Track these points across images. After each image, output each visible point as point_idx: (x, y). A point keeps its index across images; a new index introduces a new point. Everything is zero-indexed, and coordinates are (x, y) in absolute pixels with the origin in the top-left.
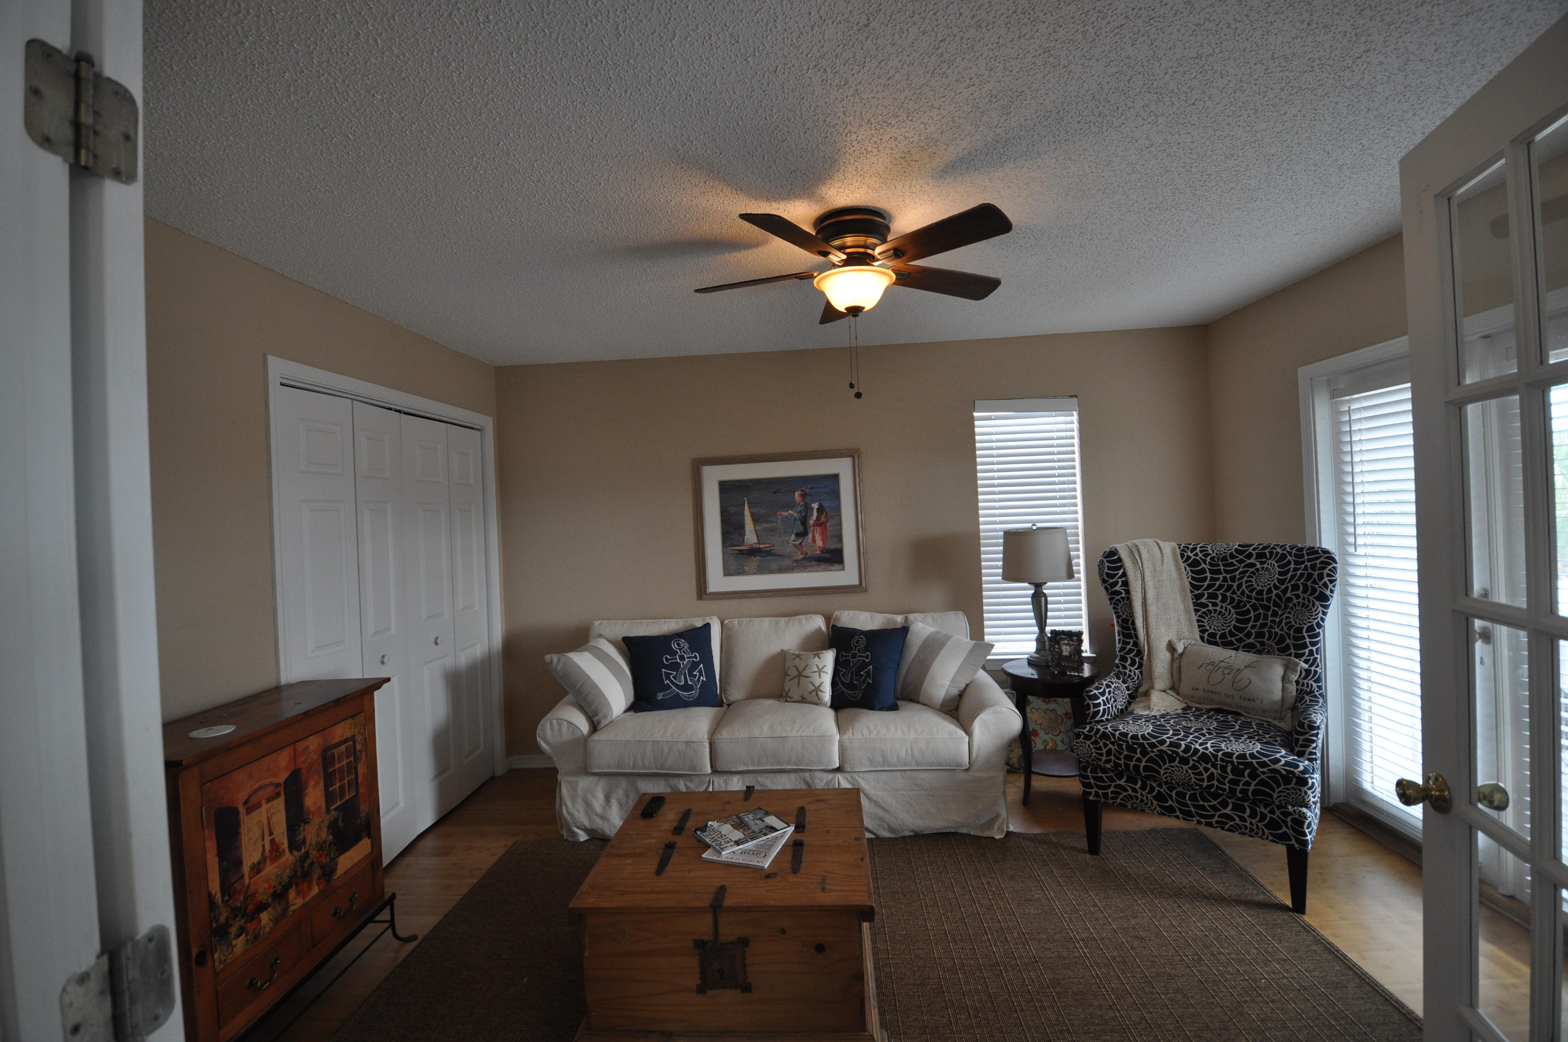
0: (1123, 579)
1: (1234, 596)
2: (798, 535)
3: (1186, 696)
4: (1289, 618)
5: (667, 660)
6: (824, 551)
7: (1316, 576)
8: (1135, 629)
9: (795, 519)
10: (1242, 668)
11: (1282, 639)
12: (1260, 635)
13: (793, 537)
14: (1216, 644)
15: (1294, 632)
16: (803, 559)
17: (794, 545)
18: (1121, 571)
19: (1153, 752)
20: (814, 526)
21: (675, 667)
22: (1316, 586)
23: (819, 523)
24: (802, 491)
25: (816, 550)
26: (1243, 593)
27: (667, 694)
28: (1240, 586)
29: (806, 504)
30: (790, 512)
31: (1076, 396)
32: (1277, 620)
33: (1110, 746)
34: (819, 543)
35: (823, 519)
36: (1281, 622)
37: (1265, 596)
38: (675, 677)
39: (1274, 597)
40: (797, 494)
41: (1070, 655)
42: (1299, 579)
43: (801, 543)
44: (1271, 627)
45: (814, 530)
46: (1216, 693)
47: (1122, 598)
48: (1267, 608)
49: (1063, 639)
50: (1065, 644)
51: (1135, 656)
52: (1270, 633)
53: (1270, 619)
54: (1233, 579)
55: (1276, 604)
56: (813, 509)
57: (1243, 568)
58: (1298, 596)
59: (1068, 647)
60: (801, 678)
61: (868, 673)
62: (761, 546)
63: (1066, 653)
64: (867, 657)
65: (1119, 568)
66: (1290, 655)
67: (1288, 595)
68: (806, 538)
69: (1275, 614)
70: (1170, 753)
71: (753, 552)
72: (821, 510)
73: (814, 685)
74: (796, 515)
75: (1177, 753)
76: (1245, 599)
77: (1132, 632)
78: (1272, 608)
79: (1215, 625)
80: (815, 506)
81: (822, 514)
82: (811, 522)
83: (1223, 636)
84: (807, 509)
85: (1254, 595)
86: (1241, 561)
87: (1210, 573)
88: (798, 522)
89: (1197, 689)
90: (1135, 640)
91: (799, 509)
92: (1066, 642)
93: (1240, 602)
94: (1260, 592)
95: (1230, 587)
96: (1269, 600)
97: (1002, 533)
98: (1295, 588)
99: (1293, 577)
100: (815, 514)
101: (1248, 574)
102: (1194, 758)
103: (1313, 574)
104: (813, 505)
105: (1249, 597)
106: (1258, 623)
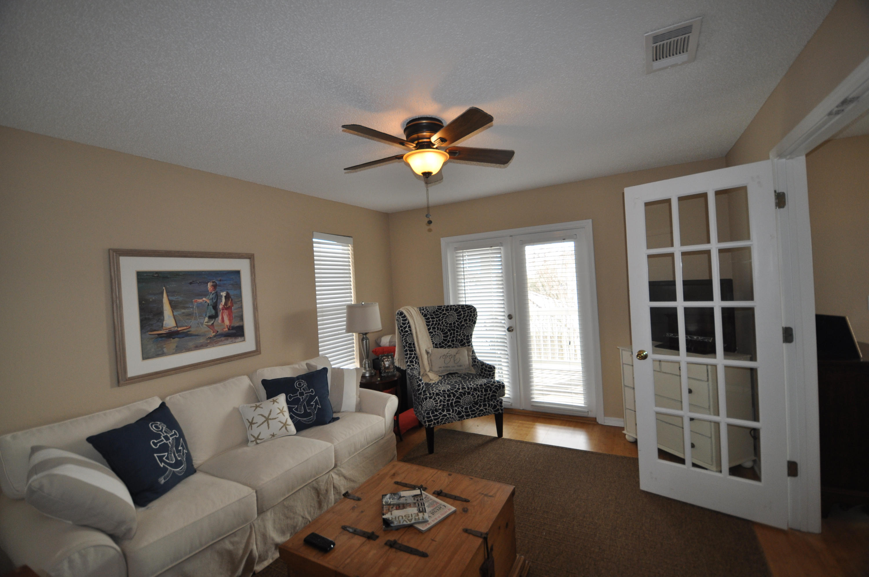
0: (409, 325)
1: (441, 327)
2: (211, 317)
3: (436, 371)
4: (464, 332)
5: (155, 444)
6: (231, 328)
7: (473, 315)
8: (414, 347)
9: (208, 305)
10: (455, 354)
11: (462, 340)
12: (453, 341)
13: (207, 319)
14: (437, 348)
15: (466, 337)
16: (215, 336)
17: (207, 326)
18: (407, 321)
19: (457, 394)
20: (223, 310)
21: (164, 448)
22: (473, 319)
23: (226, 308)
24: (213, 282)
25: (225, 328)
26: (444, 325)
27: (168, 476)
28: (442, 323)
29: (216, 292)
30: (204, 299)
31: (351, 237)
32: (459, 334)
33: (441, 398)
34: (227, 322)
35: (229, 304)
36: (460, 334)
37: (453, 325)
38: (167, 458)
39: (456, 325)
40: (209, 285)
41: (389, 366)
42: (467, 317)
43: (213, 324)
44: (457, 337)
45: (223, 313)
46: (448, 367)
47: (409, 334)
48: (454, 330)
49: (384, 359)
50: (386, 361)
51: (416, 359)
52: (456, 339)
53: (456, 334)
54: (439, 320)
55: (457, 328)
56: (222, 296)
57: (442, 315)
58: (467, 323)
59: (388, 362)
60: (270, 421)
61: (316, 402)
62: (179, 329)
63: (387, 366)
64: (312, 392)
65: (406, 320)
66: (466, 346)
67: (463, 323)
68: (217, 319)
69: (457, 332)
70: (463, 392)
71: (171, 335)
72: (227, 297)
73: (282, 423)
74: (208, 301)
75: (466, 391)
76: (445, 328)
77: (413, 349)
78: (456, 329)
79: (437, 340)
80: (224, 294)
81: (229, 300)
82: (221, 307)
83: (440, 344)
84: (218, 296)
85: (448, 325)
86: (441, 313)
87: (431, 319)
88: (211, 307)
89: (441, 367)
90: (414, 352)
91: (211, 296)
92: (386, 360)
93: (443, 329)
94: (451, 324)
95: (439, 323)
96: (454, 326)
97: (346, 307)
98: (466, 320)
99: (464, 317)
100: (224, 300)
101: (444, 318)
102: (472, 391)
103: (472, 315)
104: (222, 294)
105: (446, 327)
106: (452, 336)
